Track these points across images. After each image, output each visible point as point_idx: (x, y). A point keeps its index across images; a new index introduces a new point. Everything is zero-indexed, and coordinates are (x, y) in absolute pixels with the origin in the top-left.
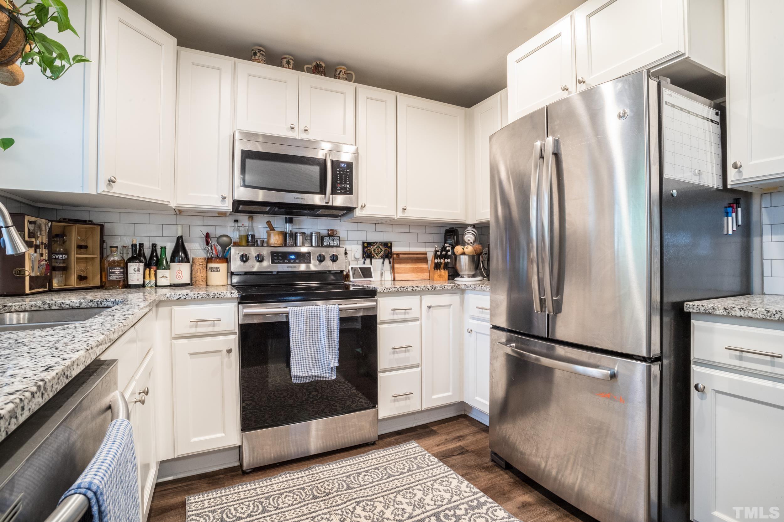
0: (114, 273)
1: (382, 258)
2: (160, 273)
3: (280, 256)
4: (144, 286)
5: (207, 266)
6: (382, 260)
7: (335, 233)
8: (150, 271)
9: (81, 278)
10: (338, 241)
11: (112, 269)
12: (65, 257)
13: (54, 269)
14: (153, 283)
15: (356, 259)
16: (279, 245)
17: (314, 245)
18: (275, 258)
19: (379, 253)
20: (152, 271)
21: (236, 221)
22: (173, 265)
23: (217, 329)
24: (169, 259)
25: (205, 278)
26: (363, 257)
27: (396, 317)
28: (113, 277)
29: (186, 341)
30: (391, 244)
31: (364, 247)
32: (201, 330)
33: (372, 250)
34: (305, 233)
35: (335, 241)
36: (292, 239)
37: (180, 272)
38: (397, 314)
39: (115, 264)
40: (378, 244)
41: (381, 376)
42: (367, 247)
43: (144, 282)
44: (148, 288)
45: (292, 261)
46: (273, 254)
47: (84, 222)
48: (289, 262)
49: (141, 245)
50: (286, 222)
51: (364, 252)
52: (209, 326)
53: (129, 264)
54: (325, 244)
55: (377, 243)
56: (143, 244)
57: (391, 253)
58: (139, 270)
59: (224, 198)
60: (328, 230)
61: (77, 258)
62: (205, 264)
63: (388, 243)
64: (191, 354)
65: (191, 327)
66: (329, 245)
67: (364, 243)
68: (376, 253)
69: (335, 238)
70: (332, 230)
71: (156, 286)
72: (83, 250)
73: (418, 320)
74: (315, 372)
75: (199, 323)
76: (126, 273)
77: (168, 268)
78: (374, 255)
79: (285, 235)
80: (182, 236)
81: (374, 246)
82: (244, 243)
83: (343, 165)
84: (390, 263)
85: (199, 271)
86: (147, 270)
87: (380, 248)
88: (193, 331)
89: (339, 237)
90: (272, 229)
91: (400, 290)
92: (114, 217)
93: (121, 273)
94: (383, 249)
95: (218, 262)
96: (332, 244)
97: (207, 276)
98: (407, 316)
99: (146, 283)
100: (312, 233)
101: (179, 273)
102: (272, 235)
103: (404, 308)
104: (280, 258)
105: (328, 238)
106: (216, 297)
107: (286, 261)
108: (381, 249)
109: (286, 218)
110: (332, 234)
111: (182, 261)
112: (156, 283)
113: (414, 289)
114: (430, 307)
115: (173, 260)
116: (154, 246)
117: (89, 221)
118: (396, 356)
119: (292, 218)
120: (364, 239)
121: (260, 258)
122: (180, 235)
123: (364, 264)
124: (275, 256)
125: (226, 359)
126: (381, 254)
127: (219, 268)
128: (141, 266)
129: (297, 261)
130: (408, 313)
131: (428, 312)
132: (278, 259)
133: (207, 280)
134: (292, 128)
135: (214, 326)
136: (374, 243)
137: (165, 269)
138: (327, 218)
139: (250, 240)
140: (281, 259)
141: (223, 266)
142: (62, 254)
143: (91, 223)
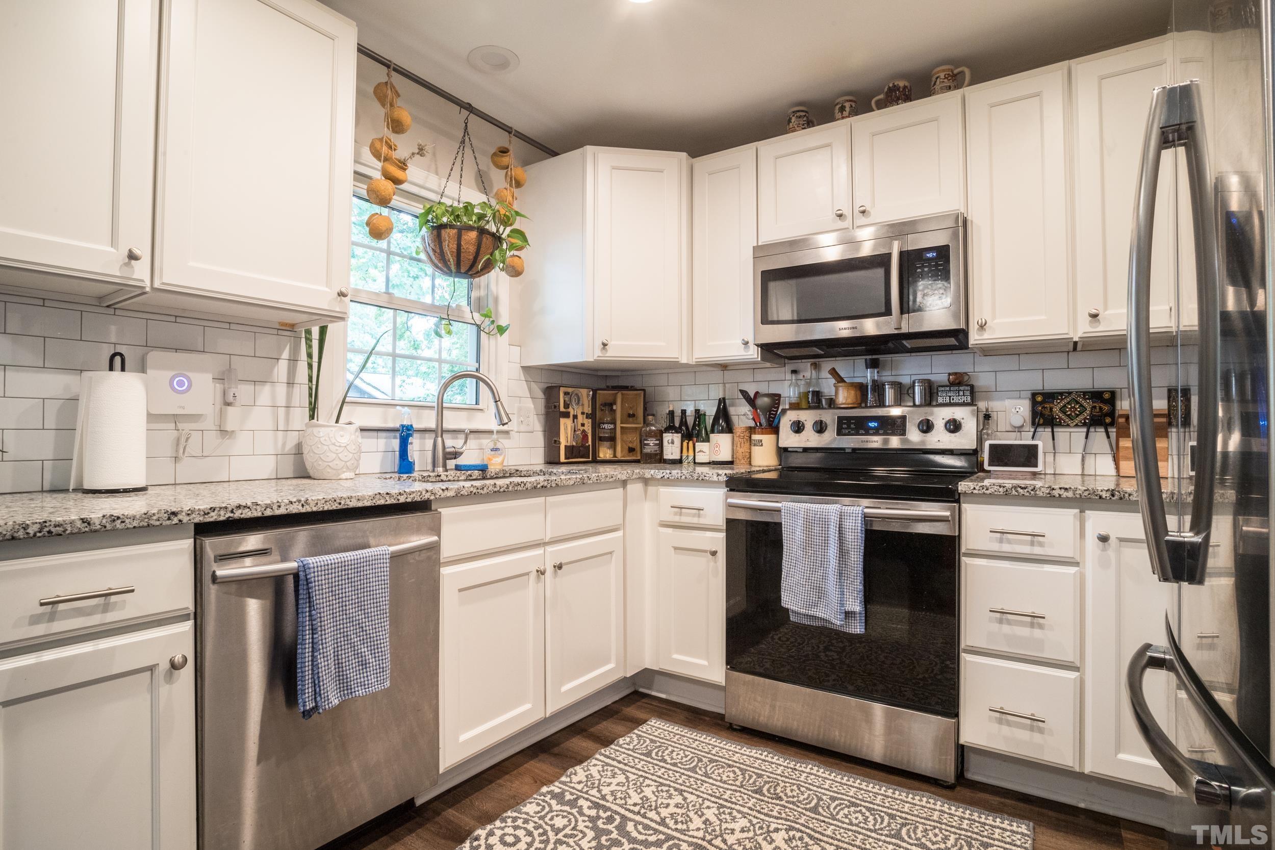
0: (648, 445)
1: (1084, 424)
2: (700, 446)
3: (853, 423)
4: (680, 461)
5: (750, 437)
6: (1085, 430)
7: (966, 378)
8: (688, 443)
9: (631, 450)
10: (968, 393)
11: (647, 440)
12: (612, 426)
13: (601, 439)
14: (691, 458)
15: (1015, 427)
16: (850, 406)
17: (917, 403)
18: (845, 426)
19: (1077, 416)
20: (691, 443)
21: (794, 372)
22: (712, 436)
23: (703, 521)
24: (709, 428)
25: (747, 454)
26: (1033, 423)
27: (1006, 548)
28: (647, 450)
29: (670, 530)
30: (1113, 394)
31: (1034, 403)
32: (686, 519)
33: (1056, 410)
34: (900, 384)
35: (961, 393)
36: (876, 394)
37: (718, 445)
38: (1009, 542)
39: (650, 434)
40: (1073, 396)
41: (967, 659)
42: (1041, 403)
43: (681, 457)
44: (685, 464)
45: (871, 432)
46: (841, 420)
47: (626, 388)
48: (867, 434)
49: (684, 412)
50: (867, 368)
51: (1035, 414)
52: (694, 515)
53: (664, 435)
54: (940, 400)
55: (1070, 393)
56: (685, 410)
57: (1112, 414)
58: (673, 443)
59: (746, 343)
60: (950, 374)
61: (622, 428)
62: (748, 435)
63: (1102, 392)
64: (676, 548)
65: (676, 514)
66: (948, 401)
67: (1034, 395)
68: (1068, 416)
69: (962, 388)
70: (956, 374)
71: (695, 463)
72: (631, 419)
73: (1077, 564)
74: (819, 612)
75: (683, 510)
76: (661, 445)
77: (707, 440)
78: (1060, 418)
79: (861, 388)
80: (724, 399)
81: (1062, 399)
82: (804, 405)
83: (930, 255)
84: (1108, 437)
85: (739, 446)
86: (685, 444)
87: (1077, 402)
88: (677, 519)
89: (972, 387)
90: (840, 380)
91: (1014, 492)
92: (662, 380)
93: (656, 445)
94: (1088, 404)
95: (762, 434)
96: (956, 400)
97: (750, 453)
98: (1037, 550)
99: (684, 458)
100: (914, 382)
101: (717, 447)
102: (840, 388)
103: (1030, 530)
104: (853, 426)
105: (948, 389)
106: (700, 479)
107: (862, 431)
108: (1081, 406)
109: (866, 360)
110: (959, 381)
111: (722, 432)
112: (694, 459)
113: (1056, 493)
114: (1104, 539)
115: (713, 432)
116: (697, 411)
117: (632, 387)
118: (1006, 629)
119: (878, 359)
120: (1038, 387)
121: (820, 428)
122: (721, 396)
123: (1033, 438)
124: (845, 423)
125: (712, 564)
126: (1082, 417)
127: (761, 441)
128: (677, 437)
129: (881, 432)
130: (1041, 545)
131: (1104, 550)
132: (849, 427)
133: (750, 457)
134: (840, 216)
135: (699, 516)
136: (1061, 394)
137: (703, 441)
138: (950, 352)
139: (810, 400)
140: (853, 429)
141: (768, 439)
142: (608, 423)
143: (632, 388)
